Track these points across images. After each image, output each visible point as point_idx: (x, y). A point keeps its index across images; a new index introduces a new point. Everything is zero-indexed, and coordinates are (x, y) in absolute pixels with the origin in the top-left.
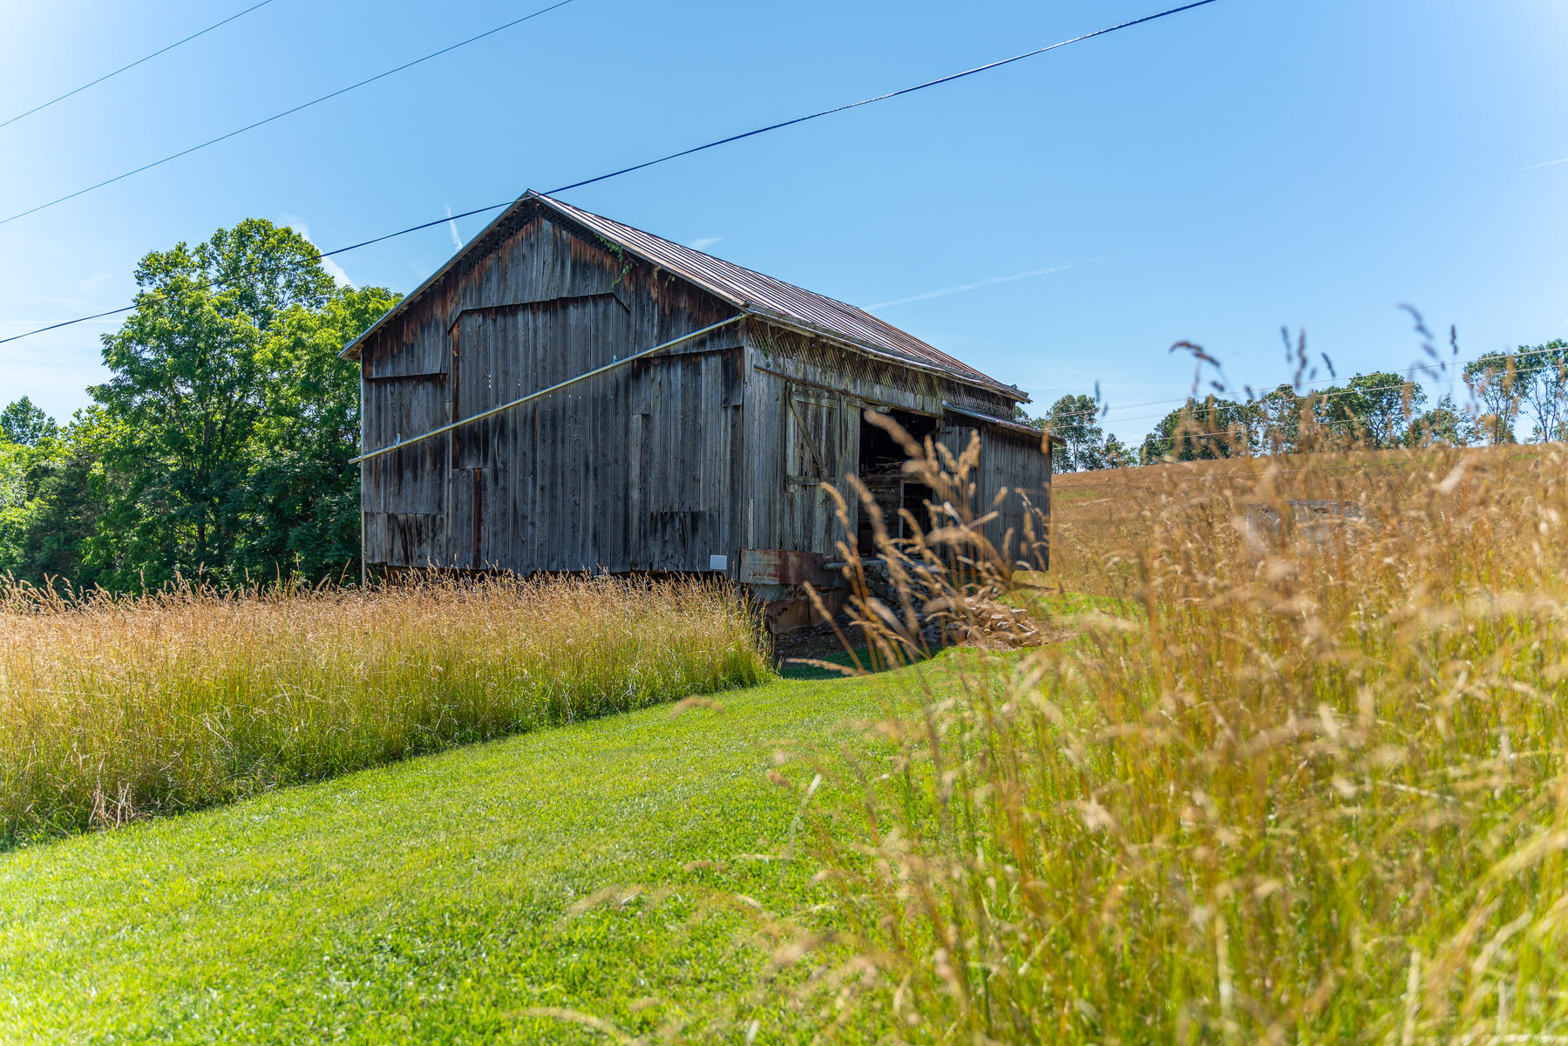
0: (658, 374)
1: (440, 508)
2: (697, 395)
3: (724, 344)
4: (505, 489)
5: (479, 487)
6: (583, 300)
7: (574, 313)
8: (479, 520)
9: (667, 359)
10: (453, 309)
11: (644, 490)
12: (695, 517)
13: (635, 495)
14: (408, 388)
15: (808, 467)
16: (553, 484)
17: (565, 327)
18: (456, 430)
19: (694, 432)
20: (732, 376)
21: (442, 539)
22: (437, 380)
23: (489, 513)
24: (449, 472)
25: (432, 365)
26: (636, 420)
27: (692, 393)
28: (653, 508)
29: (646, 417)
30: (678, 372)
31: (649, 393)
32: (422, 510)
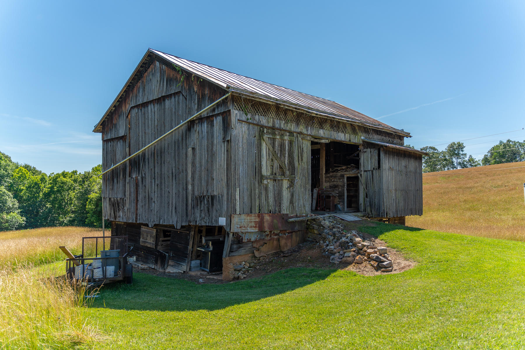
0: (197, 128)
1: (125, 195)
2: (213, 136)
3: (222, 110)
4: (145, 186)
5: (137, 185)
6: (169, 96)
7: (167, 102)
8: (137, 201)
9: (201, 119)
10: (128, 107)
11: (193, 185)
12: (213, 197)
13: (190, 187)
14: (115, 142)
15: (276, 170)
16: (161, 183)
17: (164, 109)
18: (129, 159)
19: (212, 154)
20: (226, 126)
21: (126, 208)
22: (123, 138)
23: (140, 197)
24: (128, 179)
25: (122, 133)
26: (190, 150)
27: (211, 135)
28: (196, 193)
29: (193, 149)
30: (205, 126)
31: (194, 137)
32: (120, 196)
